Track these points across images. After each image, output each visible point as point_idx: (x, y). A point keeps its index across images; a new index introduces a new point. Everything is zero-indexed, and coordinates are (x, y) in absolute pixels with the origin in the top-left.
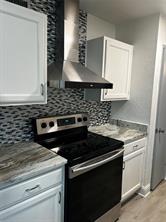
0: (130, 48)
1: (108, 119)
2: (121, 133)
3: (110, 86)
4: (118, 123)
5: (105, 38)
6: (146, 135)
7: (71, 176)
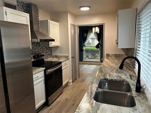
0: (58, 24)
1: (51, 55)
2: (59, 60)
3: (53, 40)
4: (56, 57)
5: (49, 21)
6: (68, 59)
7: (47, 73)
